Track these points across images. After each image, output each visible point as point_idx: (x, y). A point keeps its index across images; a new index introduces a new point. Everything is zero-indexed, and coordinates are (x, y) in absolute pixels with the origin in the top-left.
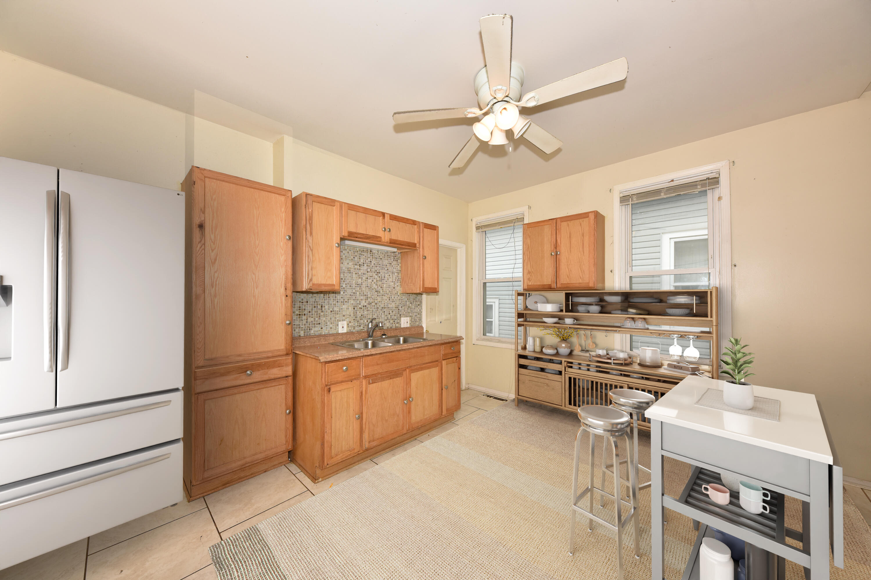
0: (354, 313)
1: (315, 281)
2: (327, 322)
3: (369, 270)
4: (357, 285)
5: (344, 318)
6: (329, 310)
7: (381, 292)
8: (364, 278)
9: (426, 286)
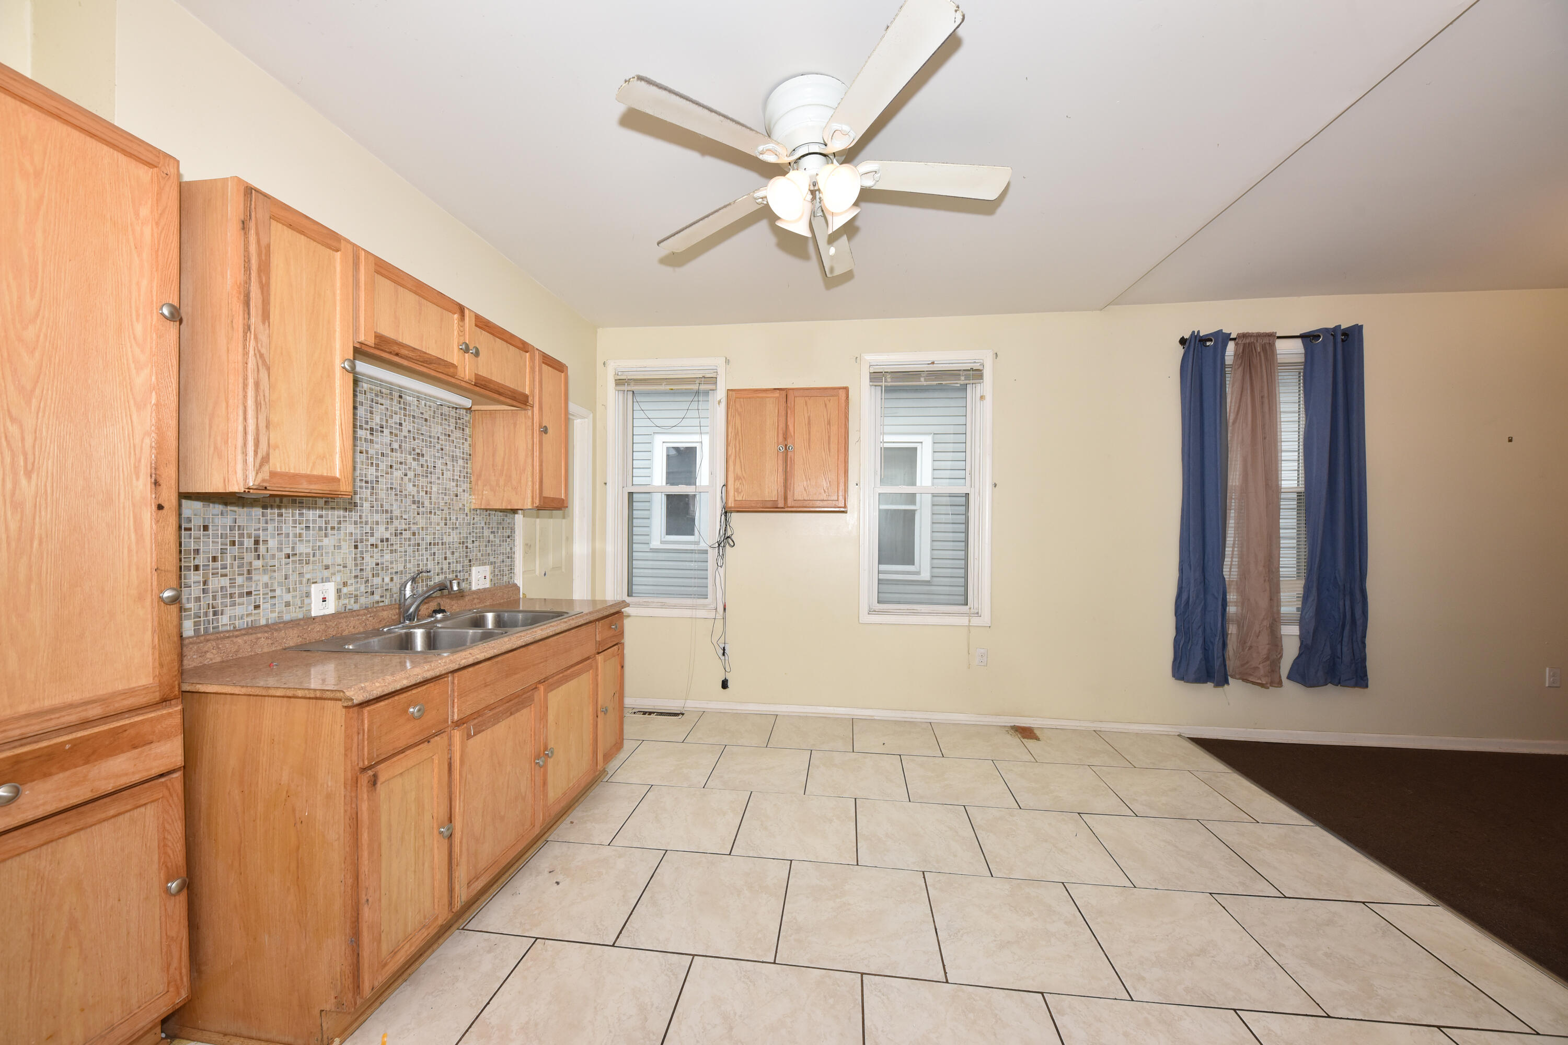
0: (355, 559)
1: (278, 464)
2: (276, 586)
3: (396, 446)
4: (364, 484)
5: (326, 573)
6: (281, 551)
7: (427, 504)
8: (383, 466)
9: (546, 494)
